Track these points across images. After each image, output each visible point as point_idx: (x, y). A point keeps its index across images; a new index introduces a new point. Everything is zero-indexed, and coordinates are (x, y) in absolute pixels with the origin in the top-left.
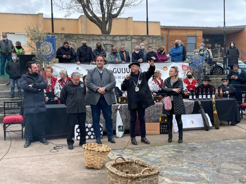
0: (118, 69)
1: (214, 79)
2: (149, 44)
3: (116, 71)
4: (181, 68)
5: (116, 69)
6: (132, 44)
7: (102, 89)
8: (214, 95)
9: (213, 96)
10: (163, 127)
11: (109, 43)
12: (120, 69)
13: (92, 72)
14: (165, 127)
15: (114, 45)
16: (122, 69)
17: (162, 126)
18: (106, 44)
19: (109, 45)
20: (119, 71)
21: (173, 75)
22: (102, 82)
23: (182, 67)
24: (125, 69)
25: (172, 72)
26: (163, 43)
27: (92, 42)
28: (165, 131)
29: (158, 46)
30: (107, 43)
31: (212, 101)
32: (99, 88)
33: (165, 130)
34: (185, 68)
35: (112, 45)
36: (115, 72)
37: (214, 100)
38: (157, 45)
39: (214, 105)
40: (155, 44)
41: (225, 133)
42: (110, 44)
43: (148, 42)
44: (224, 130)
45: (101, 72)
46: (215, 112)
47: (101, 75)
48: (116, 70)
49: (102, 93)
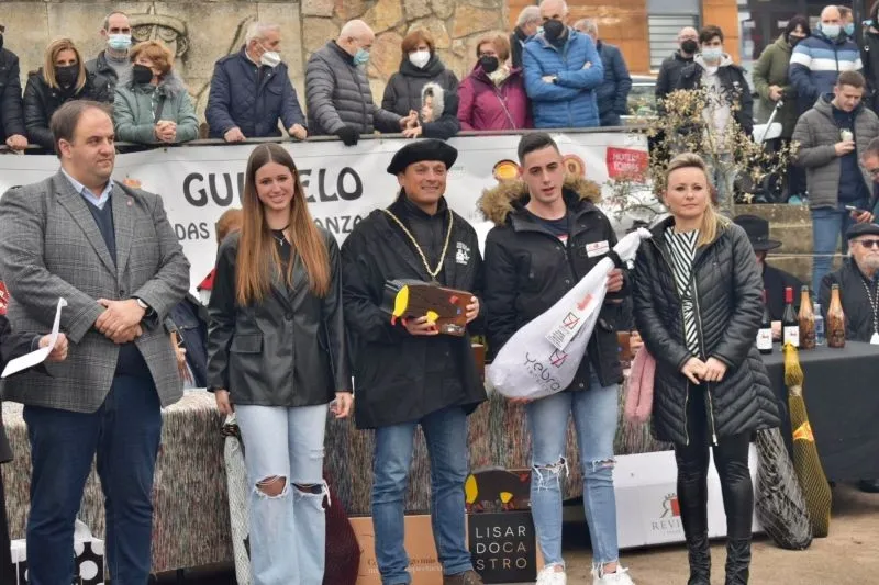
0: (212, 178)
1: (801, 230)
2: (409, 23)
3: (202, 192)
4: (602, 166)
5: (200, 178)
6: (306, 20)
7: (122, 314)
8: (796, 329)
9: (792, 336)
10: (492, 539)
11: (163, 21)
12: (227, 177)
14: (501, 541)
15: (191, 28)
17: (482, 532)
18: (142, 25)
19: (162, 32)
20: (223, 194)
23: (610, 160)
26: (494, 16)
27: (52, 16)
28: (499, 563)
29: (464, 32)
30: (145, 20)
31: (782, 366)
33: (501, 555)
34: (626, 167)
35: (181, 28)
36: (197, 197)
37: (792, 361)
38: (459, 29)
39: (797, 390)
40: (446, 20)
41: (860, 559)
42: (166, 27)
43: (404, 10)
44: (858, 537)
46: (804, 432)
48: (205, 184)
49: (127, 332)
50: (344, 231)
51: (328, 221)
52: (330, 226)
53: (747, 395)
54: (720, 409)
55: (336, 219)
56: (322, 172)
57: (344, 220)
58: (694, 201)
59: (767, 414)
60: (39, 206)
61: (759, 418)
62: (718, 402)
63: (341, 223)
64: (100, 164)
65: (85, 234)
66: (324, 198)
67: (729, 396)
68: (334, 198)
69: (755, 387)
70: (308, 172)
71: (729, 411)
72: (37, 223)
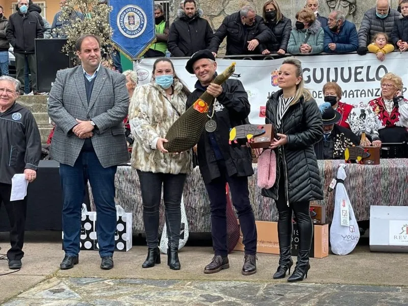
0: (315, 70)
3: (309, 77)
5: (309, 70)
7: (84, 127)
12: (322, 70)
13: (66, 78)
16: (329, 69)
18: (333, 0)
19: (342, 3)
20: (318, 77)
21: (290, 83)
22: (91, 105)
24: (336, 69)
25: (287, 74)
32: (80, 121)
35: (351, 1)
36: (306, 79)
45: (90, 78)
47: (89, 85)
48: (311, 73)
49: (84, 135)
50: (376, 95)
51: (369, 90)
52: (369, 93)
53: (305, 182)
54: (291, 189)
55: (373, 90)
56: (369, 67)
57: (377, 90)
58: (283, 80)
59: (315, 193)
60: (64, 79)
61: (311, 195)
62: (291, 185)
63: (375, 92)
64: (91, 61)
65: (78, 92)
66: (368, 80)
67: (296, 182)
68: (373, 80)
69: (310, 179)
70: (362, 67)
71: (295, 190)
72: (62, 86)
